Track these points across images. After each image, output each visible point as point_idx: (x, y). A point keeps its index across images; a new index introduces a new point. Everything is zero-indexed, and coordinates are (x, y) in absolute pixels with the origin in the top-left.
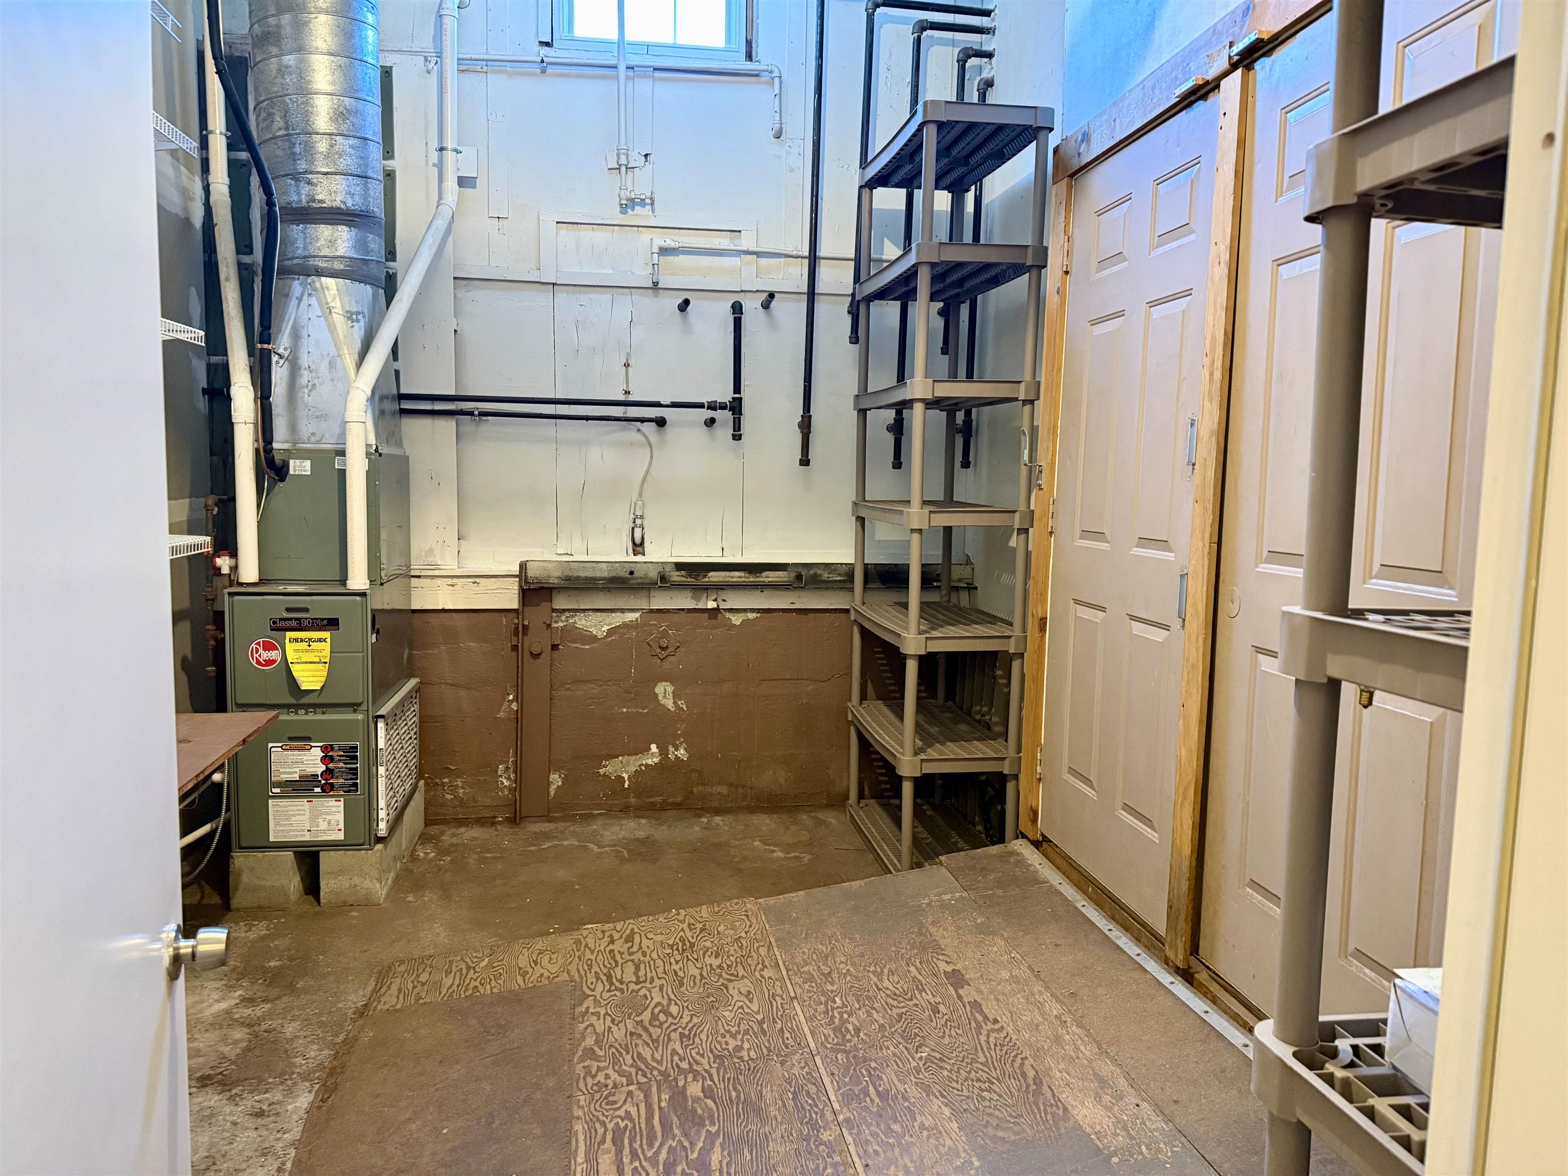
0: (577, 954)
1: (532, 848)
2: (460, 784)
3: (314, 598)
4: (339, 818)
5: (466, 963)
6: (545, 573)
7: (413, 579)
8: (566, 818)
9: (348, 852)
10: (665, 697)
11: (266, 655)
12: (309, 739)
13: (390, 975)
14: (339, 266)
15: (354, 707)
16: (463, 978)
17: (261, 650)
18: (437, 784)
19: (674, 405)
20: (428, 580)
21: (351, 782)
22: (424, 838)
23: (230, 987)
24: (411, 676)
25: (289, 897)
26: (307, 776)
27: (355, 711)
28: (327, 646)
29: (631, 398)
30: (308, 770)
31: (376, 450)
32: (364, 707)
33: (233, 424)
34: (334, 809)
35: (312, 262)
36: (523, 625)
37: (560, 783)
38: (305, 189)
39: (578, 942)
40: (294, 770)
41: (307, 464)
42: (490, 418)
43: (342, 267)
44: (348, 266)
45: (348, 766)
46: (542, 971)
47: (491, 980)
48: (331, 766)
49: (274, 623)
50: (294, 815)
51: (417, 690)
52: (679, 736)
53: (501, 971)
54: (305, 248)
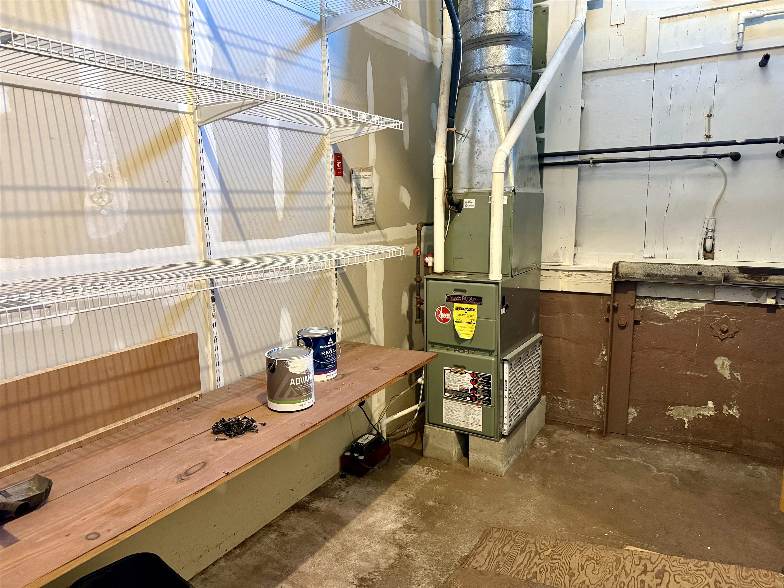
0: (615, 572)
1: (609, 458)
2: (569, 402)
3: (470, 284)
4: (480, 417)
5: (536, 547)
6: (632, 271)
7: (542, 271)
8: (638, 440)
9: (485, 440)
10: (722, 368)
11: (444, 316)
12: (464, 368)
13: (489, 538)
14: (499, 72)
15: (489, 352)
16: (530, 560)
17: (441, 313)
18: (554, 398)
19: (748, 142)
20: (554, 272)
21: (487, 398)
22: (543, 433)
23: (403, 513)
24: (538, 332)
25: (452, 458)
26: (463, 389)
27: (490, 355)
28: (475, 314)
29: (711, 140)
30: (464, 386)
31: (514, 191)
32: (495, 353)
33: (433, 179)
34: (477, 412)
35: (483, 72)
36: (614, 306)
37: (636, 415)
38: (482, 25)
39: (618, 561)
40: (457, 384)
41: (473, 201)
42: (602, 164)
43: (501, 72)
44: (504, 71)
45: (485, 388)
46: (585, 578)
47: (547, 571)
48: (476, 386)
49: (448, 297)
50: (455, 411)
51: (541, 341)
52: (732, 400)
53: (556, 565)
54: (481, 64)
